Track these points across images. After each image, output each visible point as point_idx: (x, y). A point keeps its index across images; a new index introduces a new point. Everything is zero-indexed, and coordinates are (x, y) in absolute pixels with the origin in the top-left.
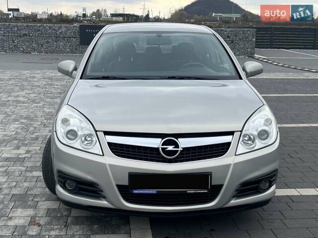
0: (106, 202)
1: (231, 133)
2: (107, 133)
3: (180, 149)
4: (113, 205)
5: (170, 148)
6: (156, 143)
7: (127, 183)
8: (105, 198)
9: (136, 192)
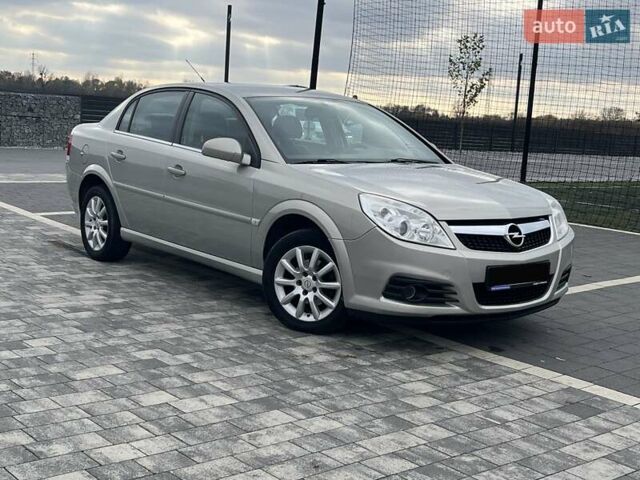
0: (457, 308)
1: (546, 217)
2: (451, 223)
3: (523, 236)
4: (467, 309)
5: (516, 235)
6: (502, 230)
7: (482, 280)
8: (458, 301)
9: (493, 289)
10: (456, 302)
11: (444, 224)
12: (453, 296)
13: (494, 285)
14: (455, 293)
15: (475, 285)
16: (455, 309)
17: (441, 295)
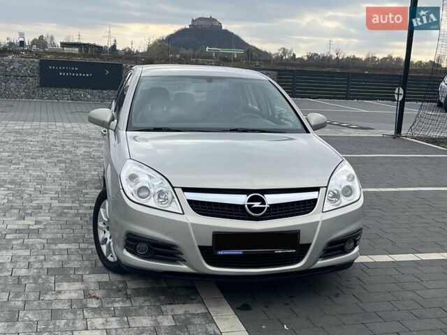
3: (267, 206)
5: (257, 205)
7: (209, 244)
8: (185, 261)
9: (221, 253)
10: (184, 261)
11: (179, 191)
12: (181, 256)
13: (220, 250)
14: (182, 254)
15: (202, 248)
16: (183, 267)
17: (172, 255)
